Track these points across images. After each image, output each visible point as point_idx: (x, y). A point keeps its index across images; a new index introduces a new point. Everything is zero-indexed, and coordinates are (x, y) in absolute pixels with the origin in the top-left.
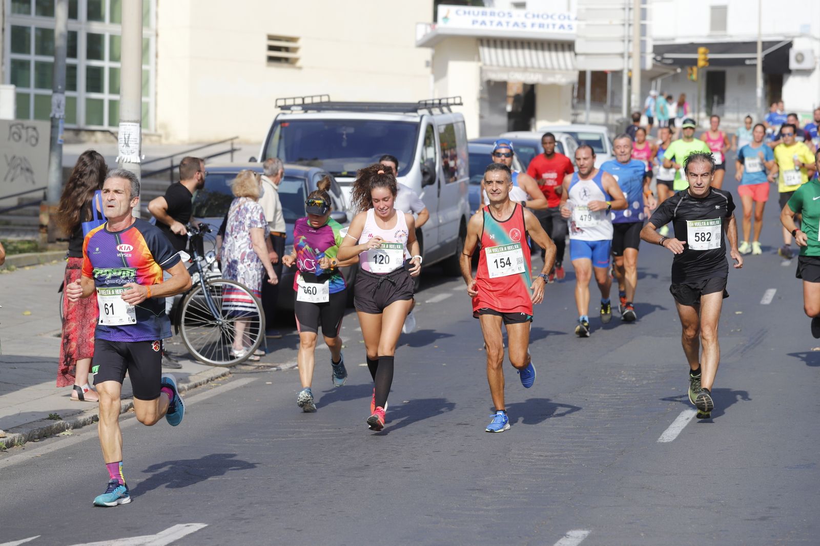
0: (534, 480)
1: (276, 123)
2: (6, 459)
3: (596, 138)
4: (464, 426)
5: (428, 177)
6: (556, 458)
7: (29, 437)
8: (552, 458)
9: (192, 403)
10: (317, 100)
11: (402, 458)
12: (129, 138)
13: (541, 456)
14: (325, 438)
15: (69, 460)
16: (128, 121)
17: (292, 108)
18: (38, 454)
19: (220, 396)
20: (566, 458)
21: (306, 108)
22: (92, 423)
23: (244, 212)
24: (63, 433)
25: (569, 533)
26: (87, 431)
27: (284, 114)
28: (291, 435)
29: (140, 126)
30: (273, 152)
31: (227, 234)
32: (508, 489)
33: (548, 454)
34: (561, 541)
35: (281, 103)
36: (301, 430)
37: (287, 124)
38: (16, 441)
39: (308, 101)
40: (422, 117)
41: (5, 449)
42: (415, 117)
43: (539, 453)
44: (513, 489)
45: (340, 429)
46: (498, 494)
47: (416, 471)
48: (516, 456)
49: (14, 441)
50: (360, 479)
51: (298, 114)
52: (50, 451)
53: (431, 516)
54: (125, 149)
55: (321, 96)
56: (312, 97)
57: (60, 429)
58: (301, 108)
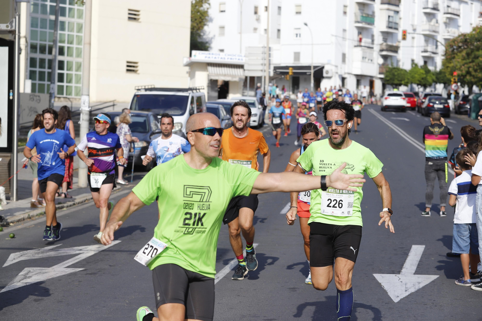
1: (135, 96)
3: (252, 102)
10: (150, 87)
12: (85, 101)
16: (85, 95)
17: (142, 90)
21: (146, 90)
22: (73, 206)
26: (72, 209)
27: (138, 92)
29: (89, 98)
30: (134, 107)
35: (137, 88)
37: (139, 96)
39: (147, 87)
40: (190, 94)
42: (187, 94)
51: (143, 92)
52: (60, 215)
54: (83, 105)
55: (151, 85)
56: (148, 86)
57: (62, 207)
58: (144, 90)
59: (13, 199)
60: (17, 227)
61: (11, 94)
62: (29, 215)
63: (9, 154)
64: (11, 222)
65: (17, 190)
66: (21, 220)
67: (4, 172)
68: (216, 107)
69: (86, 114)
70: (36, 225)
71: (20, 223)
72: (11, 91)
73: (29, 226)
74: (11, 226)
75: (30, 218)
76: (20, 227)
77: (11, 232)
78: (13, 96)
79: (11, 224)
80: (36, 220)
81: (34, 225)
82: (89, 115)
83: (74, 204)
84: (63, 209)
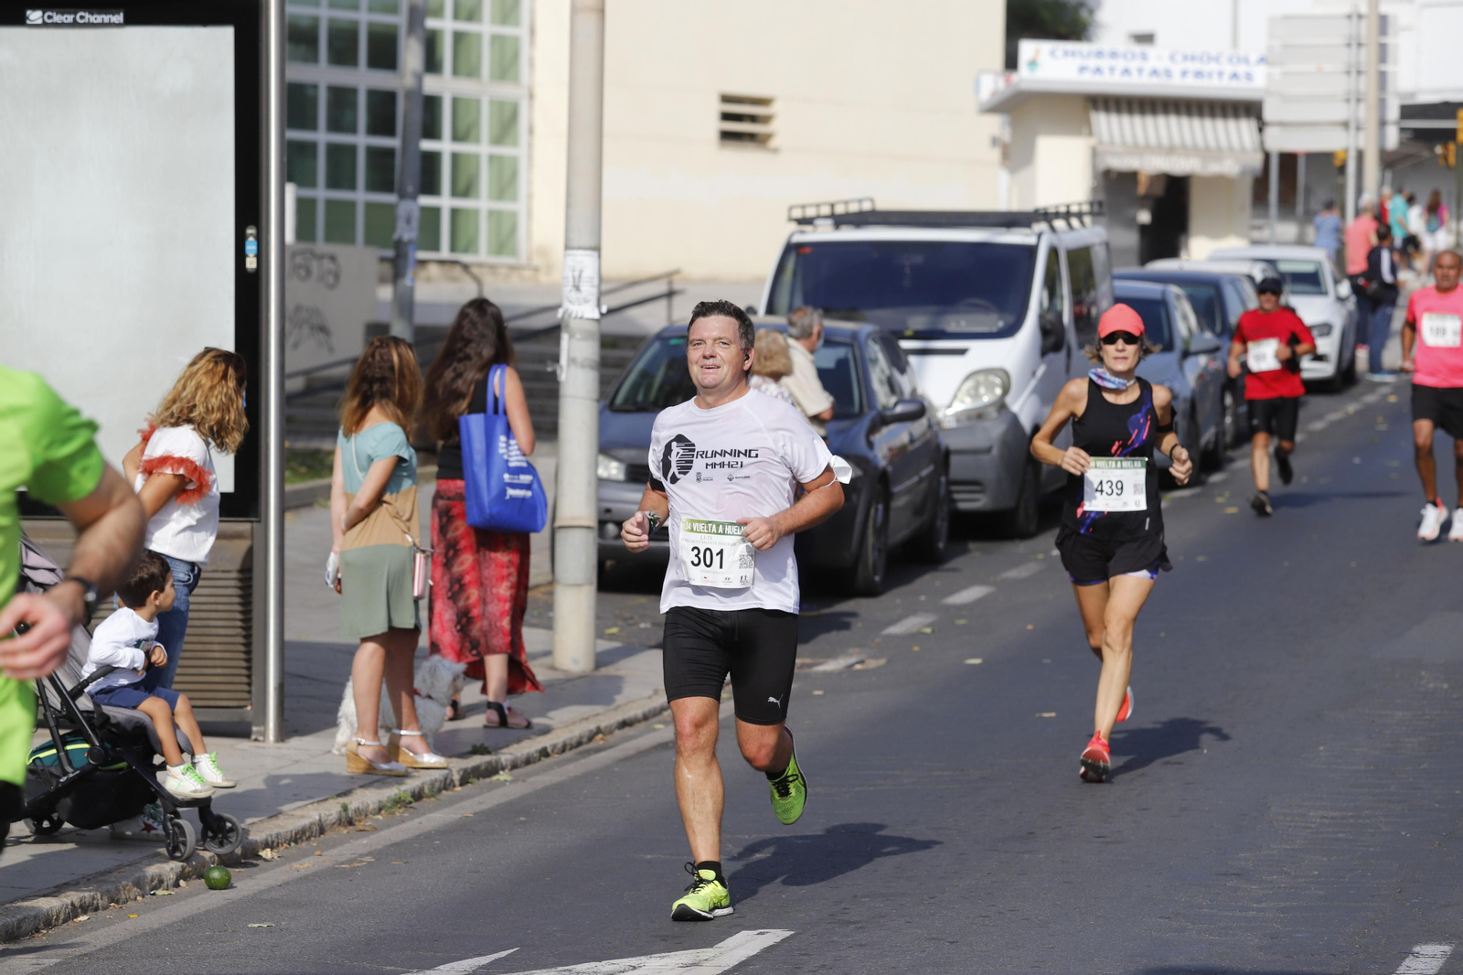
0: (1325, 859)
1: (791, 248)
2: (417, 821)
3: (1309, 268)
4: (1177, 766)
5: (1052, 340)
6: (1351, 821)
7: (445, 784)
8: (1345, 821)
10: (854, 208)
11: (1088, 821)
12: (580, 277)
13: (1325, 817)
14: (943, 787)
15: (522, 822)
16: (580, 248)
17: (818, 222)
18: (468, 813)
20: (1368, 821)
21: (839, 221)
22: (540, 760)
24: (497, 777)
25: (1417, 949)
26: (536, 774)
27: (803, 232)
28: (882, 782)
29: (599, 256)
30: (783, 300)
32: (1285, 874)
33: (1335, 814)
34: (1407, 962)
35: (797, 214)
36: (896, 772)
37: (808, 250)
38: (426, 791)
39: (840, 210)
40: (1039, 236)
41: (410, 803)
42: (1027, 235)
43: (1320, 813)
44: (1292, 874)
45: (962, 770)
46: (1272, 882)
47: (1117, 842)
48: (1281, 818)
50: (1026, 856)
51: (825, 233)
52: (484, 807)
53: (1169, 918)
54: (574, 295)
55: (860, 201)
56: (846, 203)
57: (492, 770)
58: (830, 222)
59: (264, 734)
60: (296, 865)
61: (251, 247)
62: (345, 808)
63: (244, 527)
64: (268, 845)
65: (281, 689)
66: (308, 834)
67: (220, 607)
68: (1158, 296)
69: (587, 336)
70: (381, 855)
71: (304, 845)
72: (251, 231)
73: (350, 861)
74: (266, 860)
75: (351, 823)
76: (307, 865)
77: (271, 889)
78: (262, 255)
79: (267, 853)
80: (375, 829)
81: (369, 854)
82: (597, 337)
83: (544, 753)
84: (495, 778)
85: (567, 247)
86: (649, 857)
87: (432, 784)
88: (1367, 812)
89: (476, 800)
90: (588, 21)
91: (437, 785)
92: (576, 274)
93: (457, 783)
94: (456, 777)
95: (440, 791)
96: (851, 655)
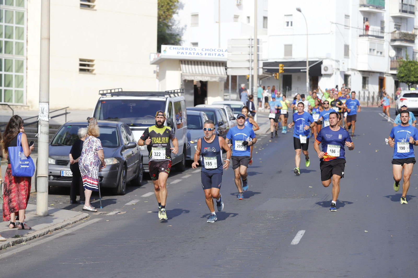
0: (240, 261)
1: (100, 102)
3: (239, 107)
4: (203, 238)
6: (247, 252)
7: (8, 245)
8: (246, 252)
9: (76, 230)
10: (117, 91)
11: (179, 253)
12: (43, 110)
14: (141, 244)
15: (29, 255)
16: (43, 102)
17: (107, 95)
18: (15, 253)
19: (87, 226)
20: (252, 252)
21: (113, 94)
22: (33, 239)
23: (92, 142)
24: (22, 243)
26: (32, 243)
27: (103, 97)
28: (125, 243)
29: (49, 104)
30: (98, 115)
31: (83, 153)
32: (230, 265)
35: (101, 92)
36: (129, 241)
37: (104, 102)
38: (3, 247)
39: (113, 91)
40: (167, 98)
42: (164, 98)
43: (240, 250)
44: (232, 265)
45: (147, 240)
46: (226, 267)
47: (187, 258)
48: (229, 251)
49: (2, 247)
50: (163, 262)
51: (109, 97)
52: (19, 251)
53: (200, 277)
54: (42, 114)
55: (118, 89)
56: (115, 89)
57: (21, 242)
58: (110, 95)
69: (45, 126)
82: (48, 126)
83: (35, 237)
84: (21, 244)
85: (40, 102)
86: (63, 263)
87: (5, 245)
88: (251, 249)
89: (17, 249)
90: (45, 42)
91: (6, 246)
92: (42, 109)
93: (11, 245)
94: (11, 244)
95: (7, 247)
96: (117, 211)
